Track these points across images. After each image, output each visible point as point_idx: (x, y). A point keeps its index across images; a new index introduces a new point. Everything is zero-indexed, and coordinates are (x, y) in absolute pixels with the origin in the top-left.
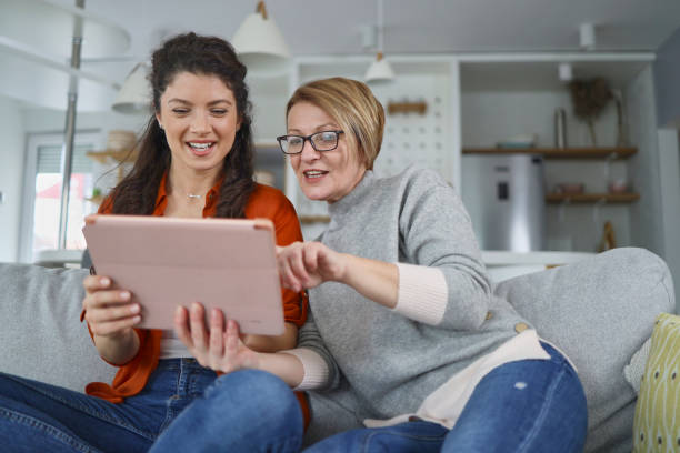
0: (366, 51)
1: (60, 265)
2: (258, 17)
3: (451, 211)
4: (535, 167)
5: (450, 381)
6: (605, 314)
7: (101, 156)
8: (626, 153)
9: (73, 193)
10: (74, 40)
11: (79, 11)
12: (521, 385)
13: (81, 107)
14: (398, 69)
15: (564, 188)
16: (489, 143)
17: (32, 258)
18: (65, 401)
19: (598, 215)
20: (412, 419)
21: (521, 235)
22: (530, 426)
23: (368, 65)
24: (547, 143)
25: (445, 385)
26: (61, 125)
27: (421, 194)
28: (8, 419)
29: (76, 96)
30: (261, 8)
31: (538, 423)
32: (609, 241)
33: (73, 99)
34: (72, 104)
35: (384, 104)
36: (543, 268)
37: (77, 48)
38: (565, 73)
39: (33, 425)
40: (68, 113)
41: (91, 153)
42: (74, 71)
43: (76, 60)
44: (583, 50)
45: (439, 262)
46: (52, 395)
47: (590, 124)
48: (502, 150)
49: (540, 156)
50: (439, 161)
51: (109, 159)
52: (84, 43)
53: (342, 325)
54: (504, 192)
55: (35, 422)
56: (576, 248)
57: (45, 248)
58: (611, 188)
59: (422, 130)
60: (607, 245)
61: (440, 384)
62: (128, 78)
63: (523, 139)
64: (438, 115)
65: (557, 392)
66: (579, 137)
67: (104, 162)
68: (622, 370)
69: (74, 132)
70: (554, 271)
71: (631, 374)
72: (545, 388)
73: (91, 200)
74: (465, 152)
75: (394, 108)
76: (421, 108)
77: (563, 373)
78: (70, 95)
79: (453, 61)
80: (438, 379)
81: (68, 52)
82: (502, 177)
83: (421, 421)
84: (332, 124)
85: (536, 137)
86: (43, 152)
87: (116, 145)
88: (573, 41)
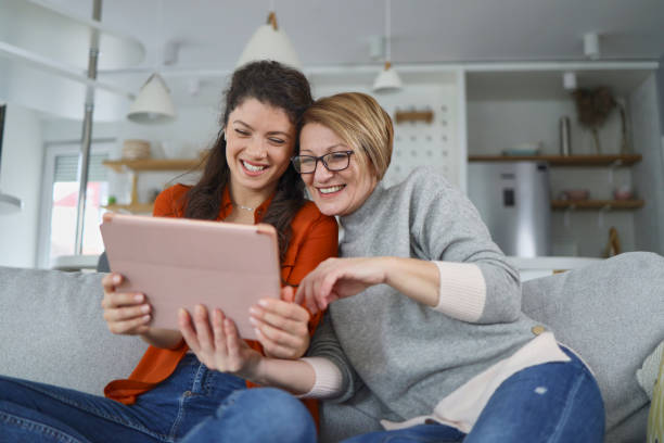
0: (374, 61)
1: (76, 270)
2: (269, 28)
3: (465, 212)
4: (541, 174)
5: (469, 383)
6: (617, 318)
7: (117, 165)
8: (630, 161)
9: (89, 201)
10: (91, 51)
11: (95, 24)
12: (541, 390)
13: (96, 117)
14: (407, 78)
15: (569, 195)
16: (495, 151)
17: (50, 263)
18: (76, 404)
19: (602, 222)
20: (429, 422)
21: (527, 242)
22: (551, 431)
23: (376, 75)
24: (552, 150)
25: (464, 387)
26: (79, 136)
27: (433, 198)
28: (19, 427)
29: (92, 106)
30: (272, 19)
31: (559, 428)
32: (614, 247)
33: (89, 109)
34: (89, 115)
35: (391, 114)
36: (550, 273)
37: (94, 60)
38: (570, 82)
39: (44, 432)
40: (85, 122)
41: (107, 162)
42: (90, 81)
43: (93, 72)
44: (588, 59)
45: (472, 258)
46: (63, 399)
47: (595, 132)
48: (508, 157)
49: (546, 164)
50: (446, 169)
51: (124, 167)
52: (100, 55)
53: (362, 331)
54: (510, 199)
55: (46, 429)
56: (582, 253)
57: (61, 254)
58: (616, 195)
59: (429, 138)
60: (612, 251)
61: (458, 386)
62: (142, 88)
63: (527, 147)
64: (444, 123)
65: (577, 396)
66: (584, 145)
67: (119, 170)
68: (634, 374)
69: (90, 142)
70: (564, 275)
71: (643, 377)
72: (566, 393)
73: (106, 207)
74: (472, 159)
75: (402, 117)
76: (428, 117)
77: (582, 378)
78: (86, 106)
79: (459, 71)
80: (456, 381)
81: (84, 63)
82: (508, 184)
83: (438, 424)
84: (342, 145)
85: (541, 144)
86: (60, 161)
87: (131, 154)
88: (577, 50)
